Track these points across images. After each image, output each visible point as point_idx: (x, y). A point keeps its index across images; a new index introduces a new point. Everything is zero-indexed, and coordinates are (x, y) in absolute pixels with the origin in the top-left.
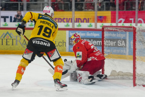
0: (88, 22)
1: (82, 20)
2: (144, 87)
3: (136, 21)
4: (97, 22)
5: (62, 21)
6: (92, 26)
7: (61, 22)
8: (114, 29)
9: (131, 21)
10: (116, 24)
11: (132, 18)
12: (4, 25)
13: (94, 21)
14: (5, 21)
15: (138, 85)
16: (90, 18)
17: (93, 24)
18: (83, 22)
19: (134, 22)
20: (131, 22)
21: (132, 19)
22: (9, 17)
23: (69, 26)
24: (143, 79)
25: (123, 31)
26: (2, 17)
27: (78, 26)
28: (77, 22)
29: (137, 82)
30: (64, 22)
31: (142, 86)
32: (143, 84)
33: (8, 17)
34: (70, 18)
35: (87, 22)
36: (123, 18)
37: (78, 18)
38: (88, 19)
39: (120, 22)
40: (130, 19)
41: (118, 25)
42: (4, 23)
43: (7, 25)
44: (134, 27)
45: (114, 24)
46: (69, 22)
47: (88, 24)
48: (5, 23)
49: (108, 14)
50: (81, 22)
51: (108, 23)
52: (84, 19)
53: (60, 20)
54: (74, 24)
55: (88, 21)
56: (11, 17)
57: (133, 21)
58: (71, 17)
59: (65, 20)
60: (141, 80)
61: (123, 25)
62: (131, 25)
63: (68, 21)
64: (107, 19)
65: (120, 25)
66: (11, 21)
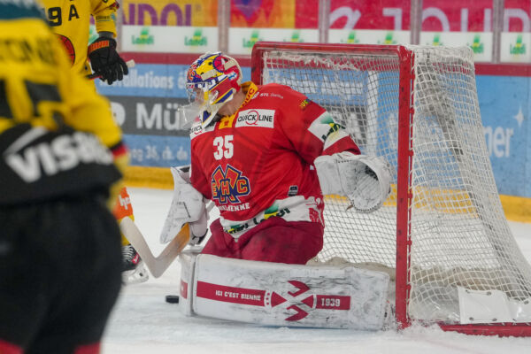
0: (188, 23)
2: (445, 330)
3: (414, 21)
4: (232, 23)
6: (203, 42)
8: (308, 59)
10: (321, 32)
11: (393, 5)
15: (421, 321)
18: (164, 22)
19: (405, 26)
24: (440, 297)
25: (352, 66)
28: (132, 22)
29: (413, 308)
31: (436, 326)
32: (444, 320)
35: (179, 23)
36: (354, 7)
38: (188, 8)
39: (340, 24)
40: (387, 12)
41: (326, 38)
44: (402, 48)
45: (310, 36)
47: (188, 32)
50: (154, 22)
51: (281, 26)
52: (168, 8)
55: (185, 19)
57: (398, 21)
60: (434, 298)
61: (352, 37)
62: (389, 38)
64: (274, 10)
65: (337, 37)
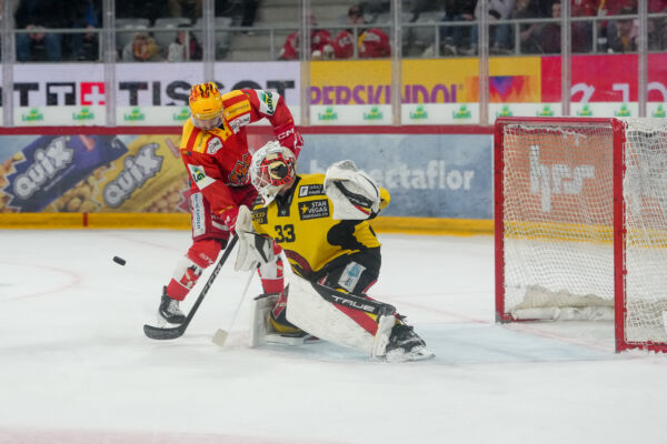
1: (430, 91)
5: (352, 99)
7: (346, 102)
9: (621, 92)
12: (131, 118)
13: (474, 97)
14: (134, 101)
16: (461, 86)
17: (474, 108)
20: (618, 97)
21: (624, 88)
22: (150, 87)
23: (379, 116)
26: (123, 86)
27: (415, 117)
30: (359, 101)
33: (144, 86)
34: (384, 84)
37: (412, 84)
42: (129, 110)
43: (142, 117)
46: (377, 102)
48: (133, 108)
49: (529, 66)
53: (344, 95)
54: (400, 108)
56: (157, 86)
58: (389, 83)
59: (363, 95)
63: (373, 100)
66: (157, 101)
